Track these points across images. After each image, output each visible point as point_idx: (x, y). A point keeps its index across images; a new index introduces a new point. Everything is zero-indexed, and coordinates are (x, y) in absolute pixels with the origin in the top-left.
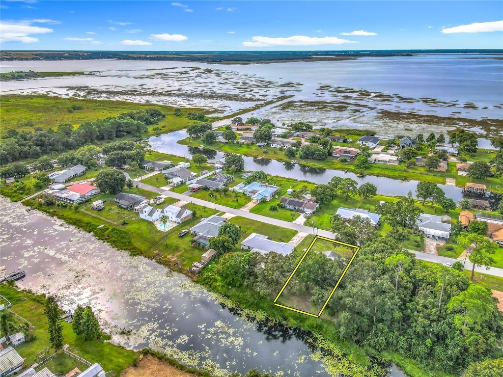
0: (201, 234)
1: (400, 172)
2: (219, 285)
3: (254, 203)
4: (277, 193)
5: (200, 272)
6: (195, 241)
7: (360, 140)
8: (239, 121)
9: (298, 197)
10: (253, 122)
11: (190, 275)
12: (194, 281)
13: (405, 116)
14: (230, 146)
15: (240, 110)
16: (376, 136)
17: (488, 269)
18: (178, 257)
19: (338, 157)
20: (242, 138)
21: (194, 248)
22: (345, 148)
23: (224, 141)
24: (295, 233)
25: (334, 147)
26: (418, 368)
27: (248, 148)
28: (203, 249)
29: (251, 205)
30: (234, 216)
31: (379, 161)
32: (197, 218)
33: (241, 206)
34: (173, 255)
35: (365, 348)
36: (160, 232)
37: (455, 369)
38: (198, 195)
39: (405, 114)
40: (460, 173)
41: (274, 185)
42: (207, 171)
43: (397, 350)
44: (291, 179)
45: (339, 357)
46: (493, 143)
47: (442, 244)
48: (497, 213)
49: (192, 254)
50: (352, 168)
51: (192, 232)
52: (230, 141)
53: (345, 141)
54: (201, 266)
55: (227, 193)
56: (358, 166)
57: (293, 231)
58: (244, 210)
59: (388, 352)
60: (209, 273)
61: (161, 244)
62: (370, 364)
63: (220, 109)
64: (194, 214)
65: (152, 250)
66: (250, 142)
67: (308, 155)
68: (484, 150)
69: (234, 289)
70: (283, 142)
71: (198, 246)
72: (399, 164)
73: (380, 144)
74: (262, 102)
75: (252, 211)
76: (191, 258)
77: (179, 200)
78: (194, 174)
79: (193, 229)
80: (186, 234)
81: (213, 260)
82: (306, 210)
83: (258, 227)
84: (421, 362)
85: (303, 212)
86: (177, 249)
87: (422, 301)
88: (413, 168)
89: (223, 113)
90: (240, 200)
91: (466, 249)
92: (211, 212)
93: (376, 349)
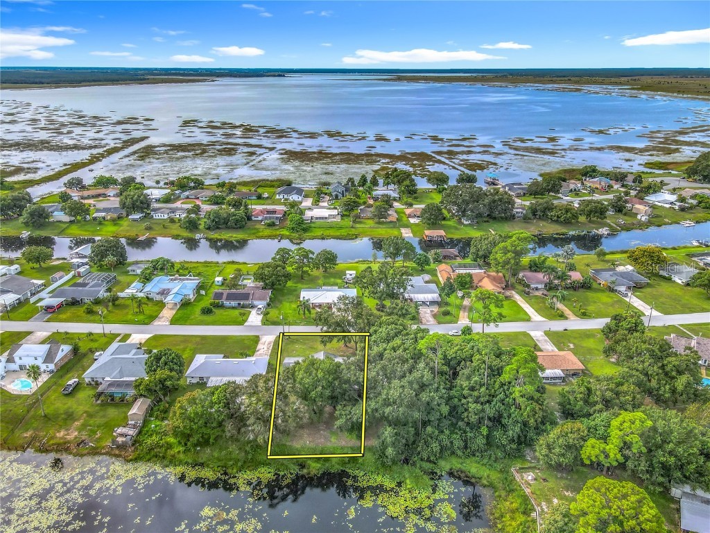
0: (108, 379)
1: (347, 230)
2: (179, 452)
3: (171, 309)
4: (200, 287)
5: (135, 442)
6: (100, 394)
7: (279, 194)
8: (78, 184)
9: (235, 286)
10: (104, 182)
11: (117, 452)
12: (131, 460)
13: (316, 155)
14: (81, 226)
15: (65, 165)
16: (293, 185)
17: (497, 326)
18: (80, 430)
19: (261, 221)
20: (98, 211)
21: (104, 405)
22: (265, 207)
23: (66, 218)
24: (256, 340)
25: (250, 206)
26: (483, 465)
27: (115, 225)
28: (124, 403)
29: (167, 313)
30: (148, 336)
31: (317, 218)
32: (85, 355)
33: (152, 318)
34: (67, 430)
35: (418, 466)
36: (19, 397)
37: (518, 450)
38: (63, 316)
39: (314, 153)
40: (412, 221)
41: (190, 276)
42: (61, 273)
43: (453, 453)
44: (210, 263)
45: (395, 490)
46: (429, 180)
47: (435, 309)
48: (468, 261)
49: (104, 416)
50: (285, 232)
51: (87, 380)
52: (79, 218)
53: (259, 197)
54: (132, 432)
55: (117, 303)
56: (293, 229)
57: (252, 338)
58: (160, 323)
59: (445, 459)
60: (154, 437)
61: (34, 417)
62: (432, 483)
63: (26, 166)
64: (75, 350)
65: (17, 433)
66: (115, 216)
67: (218, 223)
68: (422, 189)
69: (208, 451)
70: (170, 209)
71: (112, 400)
72: (342, 219)
73: (306, 196)
74: (101, 151)
75: (174, 321)
76: (106, 423)
77: (29, 333)
78: (39, 282)
79: (88, 375)
80: (77, 387)
81: (151, 416)
82: (256, 303)
83: (197, 343)
84: (482, 456)
85: (253, 307)
86: (70, 417)
87: (465, 384)
88: (360, 222)
89: (35, 172)
90: (146, 310)
91: (460, 309)
92: (104, 340)
93: (430, 461)
